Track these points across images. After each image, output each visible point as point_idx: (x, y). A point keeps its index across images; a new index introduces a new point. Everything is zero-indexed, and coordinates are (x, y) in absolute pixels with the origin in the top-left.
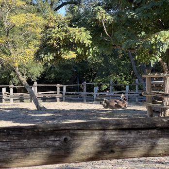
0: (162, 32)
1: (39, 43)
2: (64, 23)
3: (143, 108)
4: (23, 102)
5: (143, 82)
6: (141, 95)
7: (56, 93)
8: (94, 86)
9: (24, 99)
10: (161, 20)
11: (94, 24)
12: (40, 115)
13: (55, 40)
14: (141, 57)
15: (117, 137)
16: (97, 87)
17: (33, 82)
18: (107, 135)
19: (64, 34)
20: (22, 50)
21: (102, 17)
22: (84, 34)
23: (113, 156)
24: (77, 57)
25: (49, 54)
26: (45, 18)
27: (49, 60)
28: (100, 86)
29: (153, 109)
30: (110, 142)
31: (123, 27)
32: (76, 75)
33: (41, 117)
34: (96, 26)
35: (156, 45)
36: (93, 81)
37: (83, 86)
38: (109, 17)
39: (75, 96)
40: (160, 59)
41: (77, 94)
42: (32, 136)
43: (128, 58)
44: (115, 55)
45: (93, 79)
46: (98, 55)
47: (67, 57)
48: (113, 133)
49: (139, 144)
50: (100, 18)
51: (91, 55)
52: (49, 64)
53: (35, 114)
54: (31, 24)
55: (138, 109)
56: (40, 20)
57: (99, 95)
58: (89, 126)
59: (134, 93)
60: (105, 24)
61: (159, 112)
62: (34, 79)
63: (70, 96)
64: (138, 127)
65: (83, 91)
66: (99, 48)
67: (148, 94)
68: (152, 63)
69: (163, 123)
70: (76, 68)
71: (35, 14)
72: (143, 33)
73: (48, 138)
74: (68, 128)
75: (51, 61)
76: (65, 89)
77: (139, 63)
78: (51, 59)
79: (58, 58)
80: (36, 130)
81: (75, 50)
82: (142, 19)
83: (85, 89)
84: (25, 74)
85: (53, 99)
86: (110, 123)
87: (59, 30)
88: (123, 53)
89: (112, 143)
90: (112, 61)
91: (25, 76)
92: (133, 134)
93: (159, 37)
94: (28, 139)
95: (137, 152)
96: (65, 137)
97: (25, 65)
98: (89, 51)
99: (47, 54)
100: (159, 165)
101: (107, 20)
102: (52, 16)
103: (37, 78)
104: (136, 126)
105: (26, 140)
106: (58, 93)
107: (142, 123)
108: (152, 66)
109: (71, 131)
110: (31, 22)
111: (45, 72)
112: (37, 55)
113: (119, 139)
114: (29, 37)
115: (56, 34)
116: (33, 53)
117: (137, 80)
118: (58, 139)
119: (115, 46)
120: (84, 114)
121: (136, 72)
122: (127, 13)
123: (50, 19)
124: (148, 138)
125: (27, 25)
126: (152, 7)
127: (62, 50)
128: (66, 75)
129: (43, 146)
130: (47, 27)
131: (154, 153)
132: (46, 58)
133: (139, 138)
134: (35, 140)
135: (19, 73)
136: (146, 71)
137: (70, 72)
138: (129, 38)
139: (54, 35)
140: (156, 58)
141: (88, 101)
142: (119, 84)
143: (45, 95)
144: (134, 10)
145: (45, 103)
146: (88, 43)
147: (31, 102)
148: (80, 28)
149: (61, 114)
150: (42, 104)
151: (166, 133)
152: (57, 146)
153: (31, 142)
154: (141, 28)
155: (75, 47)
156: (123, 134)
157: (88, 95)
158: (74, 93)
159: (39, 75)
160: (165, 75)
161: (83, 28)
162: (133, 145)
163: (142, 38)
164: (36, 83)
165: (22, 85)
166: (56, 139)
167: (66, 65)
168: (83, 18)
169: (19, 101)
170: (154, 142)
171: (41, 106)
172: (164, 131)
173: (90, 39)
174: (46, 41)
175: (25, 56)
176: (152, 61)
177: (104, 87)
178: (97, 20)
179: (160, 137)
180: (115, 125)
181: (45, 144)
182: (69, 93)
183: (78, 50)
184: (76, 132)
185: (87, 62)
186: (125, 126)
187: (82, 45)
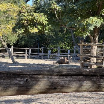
0: (91, 18)
1: (15, 22)
2: (31, 10)
3: (78, 64)
4: (4, 58)
5: (78, 48)
6: (77, 56)
7: (25, 53)
8: (48, 50)
9: (5, 56)
10: (90, 11)
11: (49, 11)
12: (14, 67)
13: (25, 21)
14: (78, 33)
15: (58, 79)
16: (50, 50)
17: (11, 46)
18: (52, 78)
19: (31, 17)
20: (5, 26)
21: (55, 7)
22: (43, 17)
23: (56, 91)
24: (38, 31)
25: (21, 29)
26: (20, 7)
27: (21, 33)
28: (52, 50)
29: (84, 65)
30: (54, 83)
31: (67, 14)
32: (38, 42)
33: (15, 67)
34: (51, 13)
35: (87, 26)
36: (48, 47)
37: (41, 49)
38: (59, 8)
39: (37, 55)
40: (89, 35)
41: (38, 54)
42: (6, 78)
43: (70, 33)
44: (62, 31)
45: (48, 46)
46: (51, 31)
47: (32, 31)
48: (56, 77)
49: (71, 84)
50: (53, 8)
51: (47, 30)
52: (21, 35)
53: (11, 66)
54: (10, 10)
55: (75, 65)
56: (16, 8)
57: (52, 55)
58: (42, 72)
59: (73, 55)
60: (56, 11)
61: (87, 67)
62: (12, 44)
63: (34, 55)
64: (71, 74)
65: (41, 53)
66: (52, 26)
67: (81, 56)
68: (84, 37)
69: (87, 72)
70: (37, 38)
71: (13, 4)
72: (79, 18)
73: (16, 79)
74: (29, 73)
75: (23, 33)
76: (30, 51)
77: (76, 37)
78: (22, 32)
79: (26, 31)
80: (9, 74)
81: (37, 27)
82: (79, 9)
83: (43, 52)
84: (6, 41)
85: (23, 57)
86: (54, 71)
87: (28, 14)
88: (67, 30)
89: (55, 83)
90: (60, 34)
91: (6, 42)
92: (68, 78)
93: (89, 21)
94: (4, 80)
95: (70, 89)
96: (26, 79)
97: (6, 36)
98: (46, 28)
99: (20, 29)
100: (86, 99)
101: (57, 9)
102: (24, 5)
103: (14, 43)
104: (71, 73)
105: (2, 80)
106: (26, 53)
107: (74, 71)
108: (84, 38)
109: (31, 76)
110: (11, 9)
111: (18, 40)
112: (14, 30)
113: (60, 81)
114: (9, 18)
115: (26, 17)
116: (11, 28)
117: (75, 47)
118: (22, 80)
119: (62, 25)
120: (42, 66)
121: (74, 42)
122: (70, 5)
123: (23, 7)
124: (77, 81)
125: (8, 11)
126: (85, 2)
127: (29, 26)
128: (31, 42)
129: (13, 84)
130: (20, 12)
131: (80, 90)
132: (19, 31)
133: (72, 81)
134: (8, 80)
135: (2, 40)
136: (81, 41)
137: (34, 40)
138: (71, 20)
139: (24, 17)
140: (87, 34)
141: (44, 59)
142: (64, 49)
143: (18, 54)
144: (74, 3)
145: (18, 59)
146: (45, 23)
147: (9, 58)
148: (41, 14)
149: (27, 66)
150: (16, 60)
151: (88, 78)
152: (22, 84)
153: (6, 81)
154: (78, 15)
155: (37, 25)
156: (62, 78)
157: (44, 55)
158: (36, 53)
159: (15, 42)
160: (92, 44)
161: (42, 14)
162: (68, 85)
163: (79, 21)
164: (12, 47)
165: (4, 48)
166: (21, 80)
167: (32, 36)
168: (43, 8)
169: (2, 57)
170: (81, 83)
171: (15, 61)
172: (87, 77)
173: (47, 21)
174: (19, 21)
175: (6, 30)
176: (84, 35)
177: (55, 50)
178: (51, 9)
179: (84, 80)
180: (57, 72)
181: (14, 83)
182: (33, 53)
183: (39, 27)
184: (33, 76)
185: (44, 35)
186: (63, 73)
187: (42, 24)
